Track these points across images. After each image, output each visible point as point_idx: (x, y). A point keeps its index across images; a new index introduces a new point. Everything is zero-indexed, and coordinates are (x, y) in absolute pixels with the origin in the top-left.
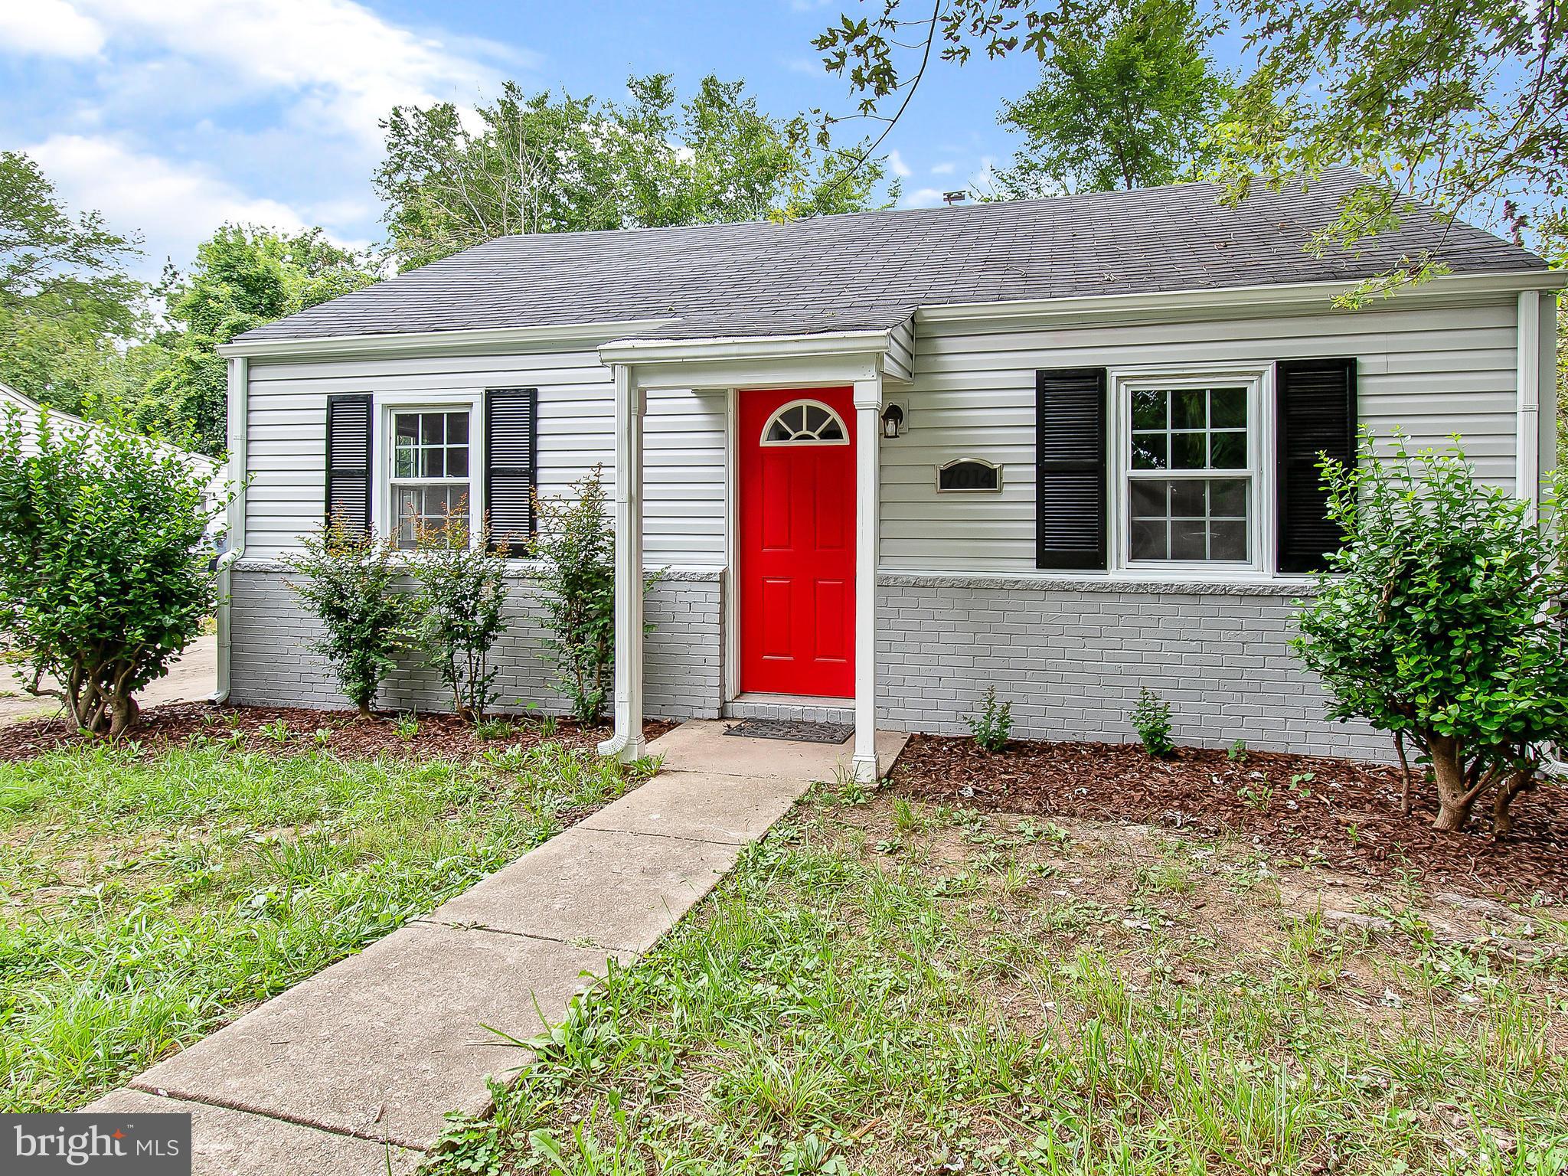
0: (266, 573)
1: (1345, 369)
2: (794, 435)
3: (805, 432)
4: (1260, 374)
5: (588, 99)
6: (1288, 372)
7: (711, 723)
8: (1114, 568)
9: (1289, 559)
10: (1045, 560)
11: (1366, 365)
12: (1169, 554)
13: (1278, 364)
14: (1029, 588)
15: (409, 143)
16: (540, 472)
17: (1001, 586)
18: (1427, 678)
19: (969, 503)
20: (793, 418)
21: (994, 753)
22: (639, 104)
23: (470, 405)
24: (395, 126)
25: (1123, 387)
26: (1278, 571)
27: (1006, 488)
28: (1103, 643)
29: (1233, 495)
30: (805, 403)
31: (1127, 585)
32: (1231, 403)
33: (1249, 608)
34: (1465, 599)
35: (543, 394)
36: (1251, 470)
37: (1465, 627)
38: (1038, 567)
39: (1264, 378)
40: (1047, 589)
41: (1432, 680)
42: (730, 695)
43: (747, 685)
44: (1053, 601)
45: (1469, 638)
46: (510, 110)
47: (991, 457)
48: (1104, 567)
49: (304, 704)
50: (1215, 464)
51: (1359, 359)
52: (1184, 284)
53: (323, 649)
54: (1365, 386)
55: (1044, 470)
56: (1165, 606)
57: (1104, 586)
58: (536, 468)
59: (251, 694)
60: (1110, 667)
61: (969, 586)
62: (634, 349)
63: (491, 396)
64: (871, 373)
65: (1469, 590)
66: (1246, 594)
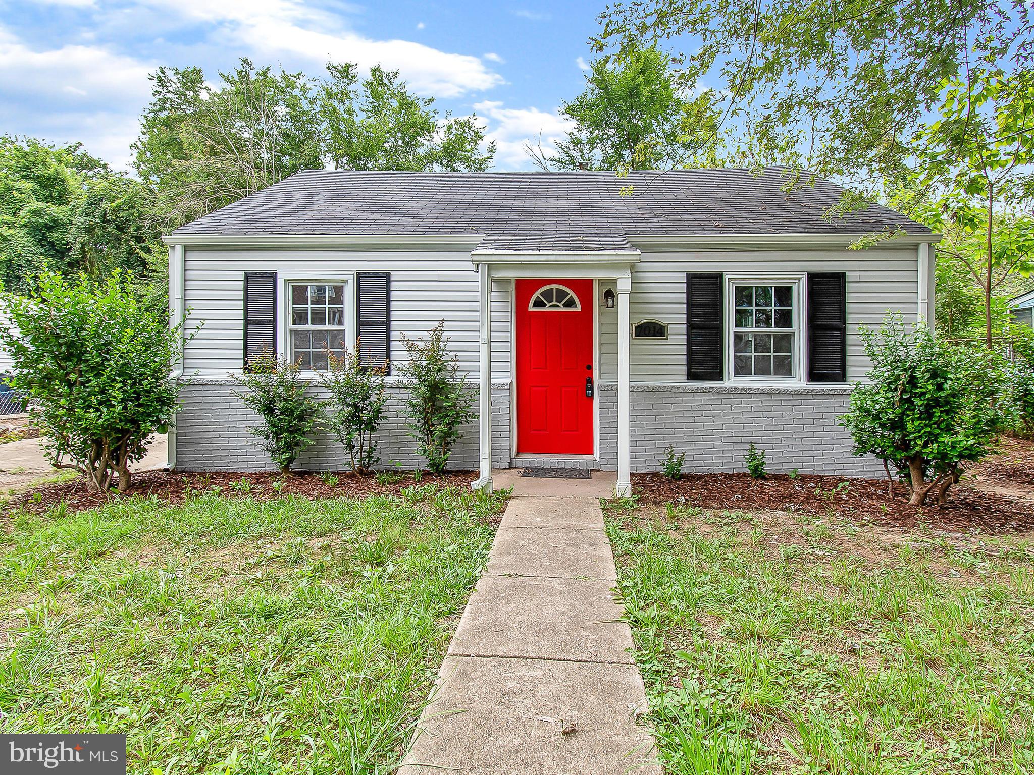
0: (203, 385)
1: (839, 279)
2: (548, 305)
3: (555, 303)
4: (799, 279)
5: (299, 74)
6: (814, 279)
7: (506, 471)
8: (727, 380)
9: (814, 376)
10: (691, 376)
11: (850, 276)
12: (753, 373)
13: (809, 274)
14: (685, 391)
15: (169, 92)
16: (393, 323)
17: (670, 390)
18: (923, 431)
19: (650, 344)
20: (548, 295)
21: (676, 480)
22: (334, 81)
23: (347, 281)
24: (160, 80)
25: (731, 284)
26: (809, 381)
27: (669, 336)
28: (723, 420)
29: (785, 342)
30: (555, 286)
31: (736, 389)
32: (784, 294)
33: (796, 400)
34: (943, 394)
35: (394, 276)
36: (794, 329)
37: (941, 407)
38: (688, 379)
39: (801, 281)
40: (695, 391)
41: (925, 432)
42: (514, 454)
43: (522, 448)
44: (698, 398)
45: (941, 412)
46: (244, 76)
47: (662, 320)
48: (722, 380)
49: (232, 469)
50: (777, 325)
51: (847, 274)
52: (760, 230)
53: (260, 433)
54: (850, 287)
55: (691, 326)
56: (754, 400)
57: (724, 389)
58: (390, 321)
59: (191, 463)
60: (727, 433)
61: (654, 390)
62: (493, 255)
63: (359, 276)
64: (628, 274)
65: (943, 390)
66: (795, 393)
